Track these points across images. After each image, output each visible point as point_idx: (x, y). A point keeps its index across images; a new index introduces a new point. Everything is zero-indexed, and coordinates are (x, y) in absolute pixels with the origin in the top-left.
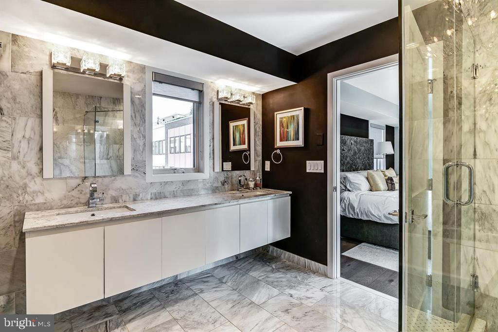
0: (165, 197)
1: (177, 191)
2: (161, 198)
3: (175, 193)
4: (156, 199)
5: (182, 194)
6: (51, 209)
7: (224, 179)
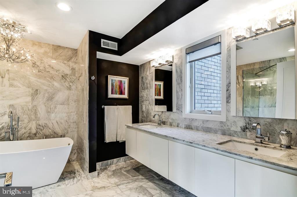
0: (192, 129)
1: (199, 126)
2: (189, 129)
3: (198, 128)
4: (187, 128)
5: (202, 130)
6: (155, 123)
7: (245, 125)
